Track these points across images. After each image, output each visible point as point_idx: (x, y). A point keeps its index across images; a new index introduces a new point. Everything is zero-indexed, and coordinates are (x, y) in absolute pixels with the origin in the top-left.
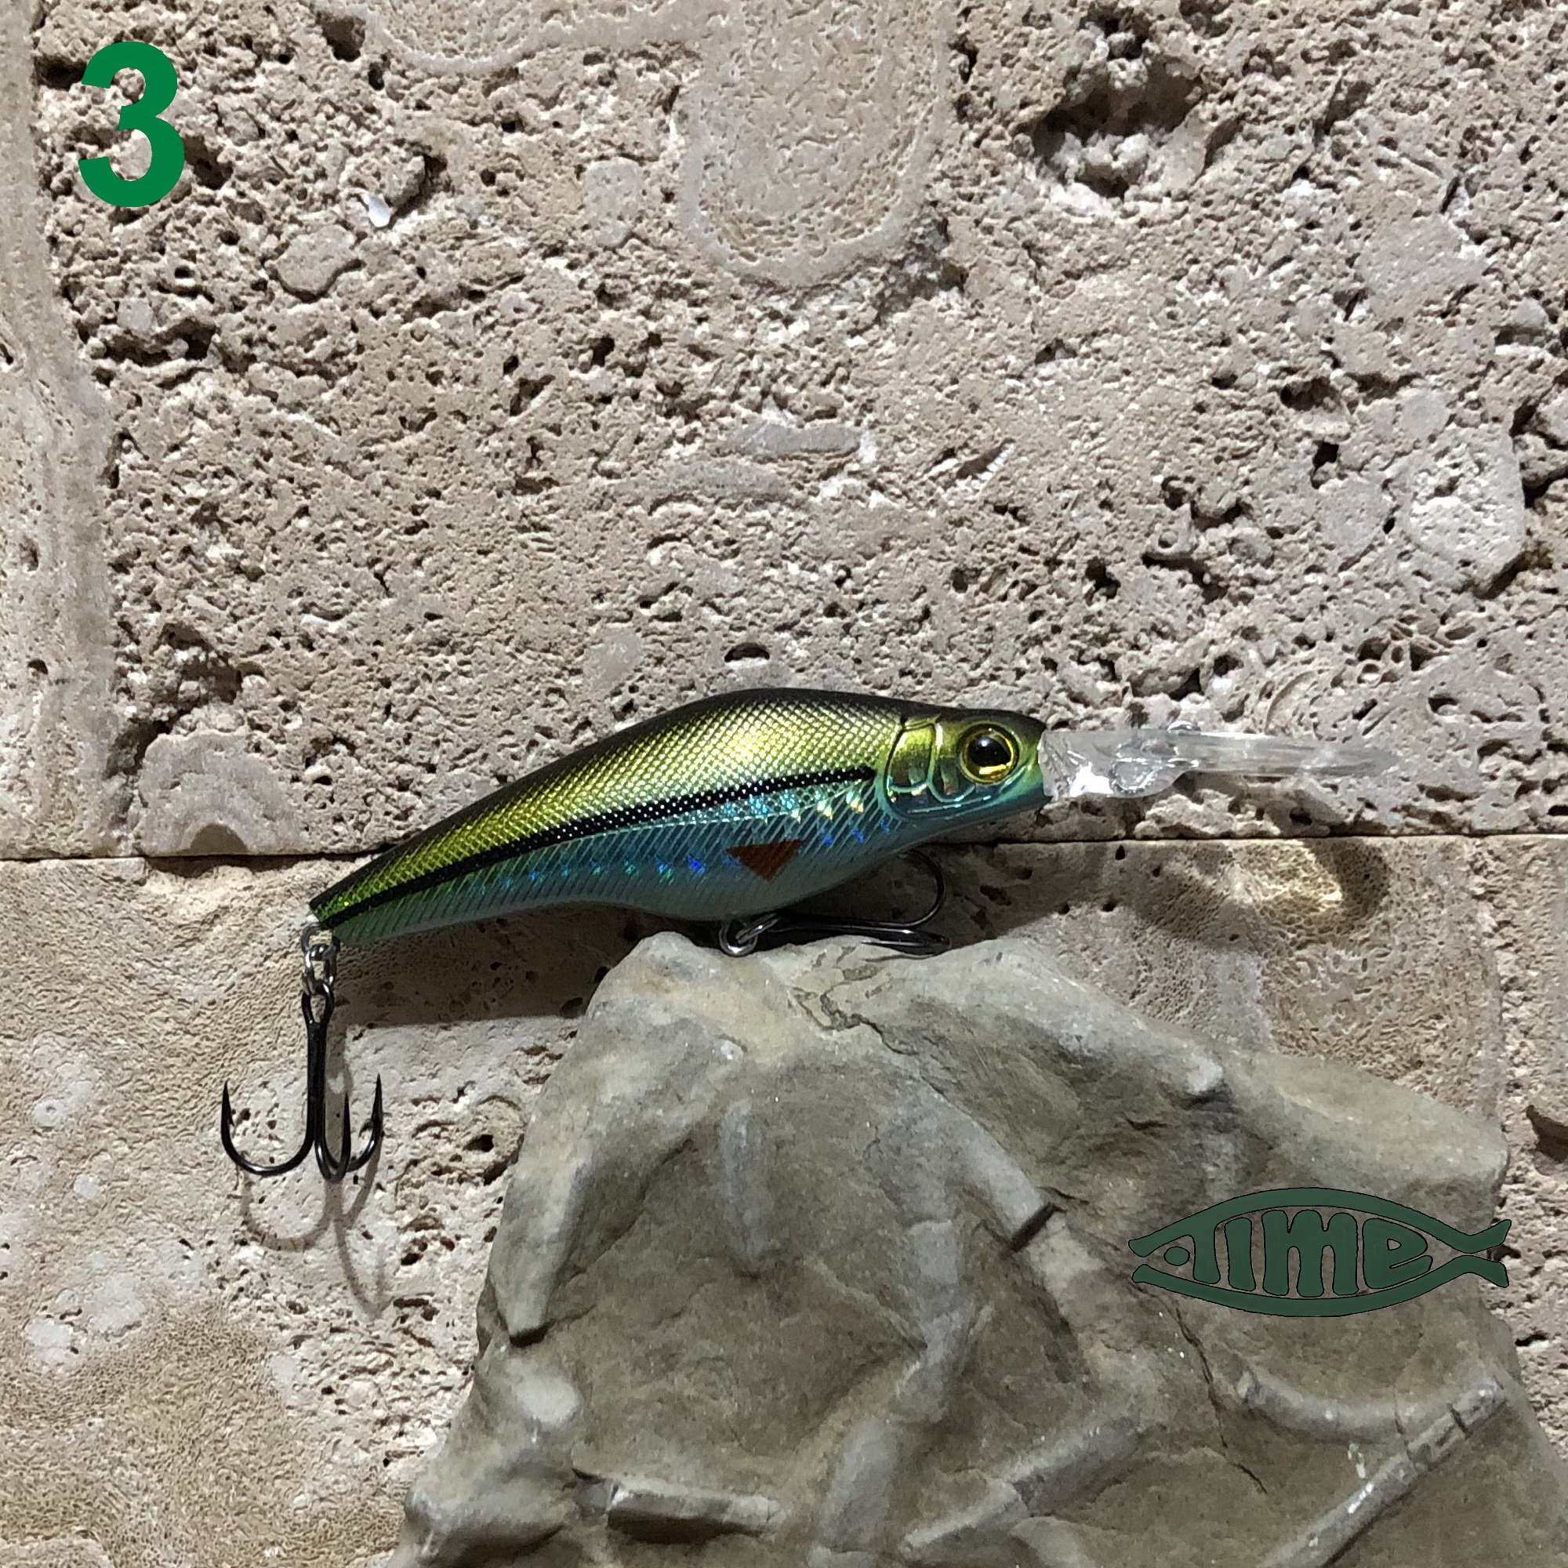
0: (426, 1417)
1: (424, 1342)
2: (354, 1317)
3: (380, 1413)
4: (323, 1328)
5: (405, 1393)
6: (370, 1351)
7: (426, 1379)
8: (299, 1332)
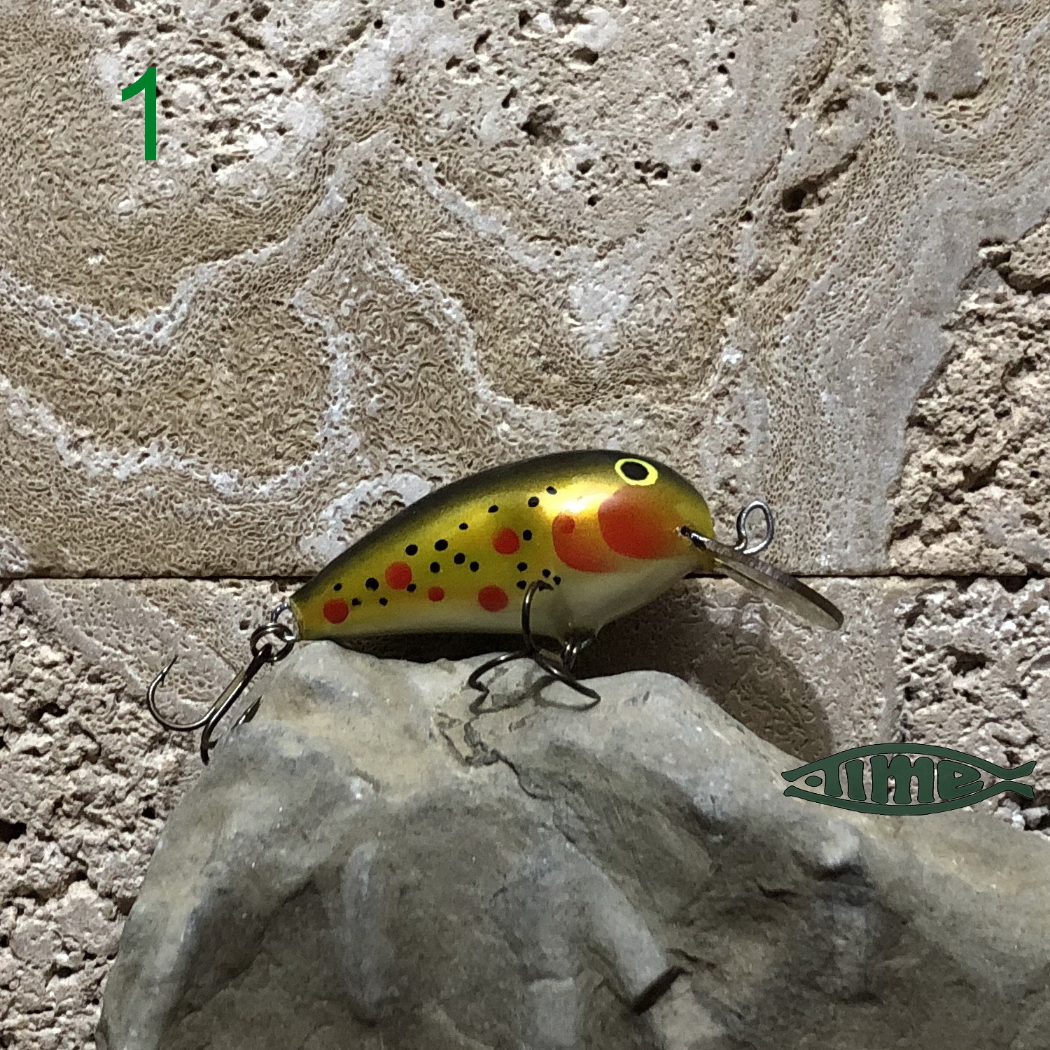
0: (257, 121)
1: (255, 44)
2: (182, 13)
3: (209, 117)
4: (148, 24)
5: (234, 95)
6: (197, 51)
7: (255, 82)
8: (125, 28)
